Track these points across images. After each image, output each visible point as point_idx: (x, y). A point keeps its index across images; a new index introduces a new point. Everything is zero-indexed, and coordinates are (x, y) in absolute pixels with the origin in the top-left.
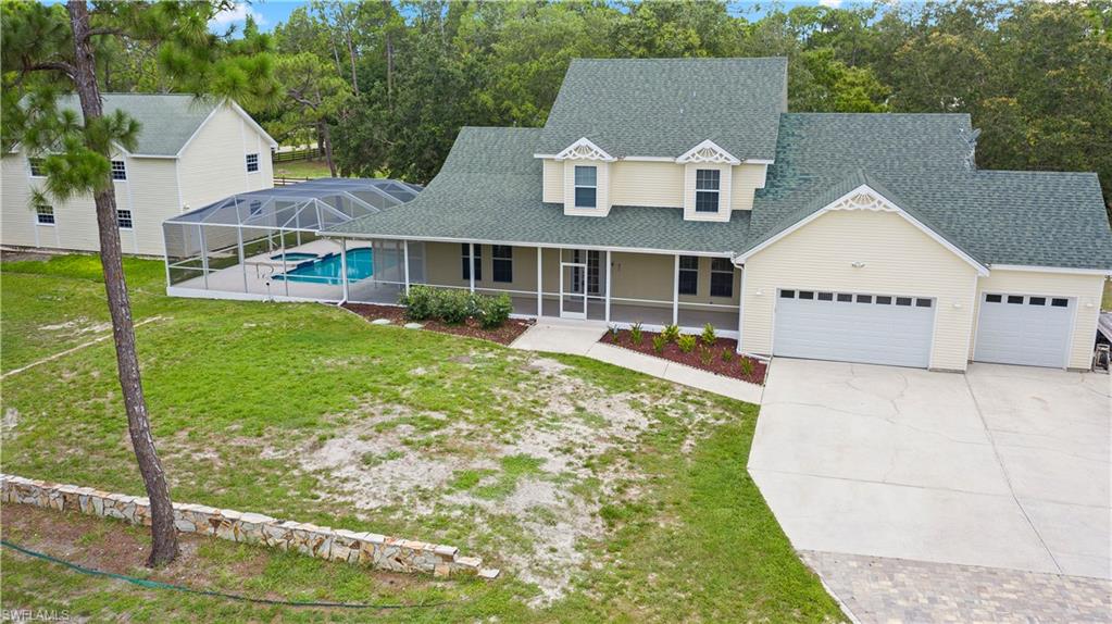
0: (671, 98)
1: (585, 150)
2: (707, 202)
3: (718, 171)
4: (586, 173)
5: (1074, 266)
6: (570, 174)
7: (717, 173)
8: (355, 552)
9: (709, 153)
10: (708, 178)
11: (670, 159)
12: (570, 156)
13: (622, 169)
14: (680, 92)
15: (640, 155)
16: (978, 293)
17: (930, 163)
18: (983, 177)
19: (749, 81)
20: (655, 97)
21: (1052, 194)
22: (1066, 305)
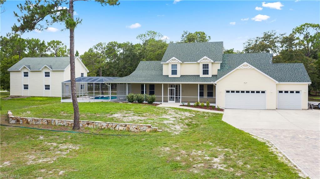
0: (195, 50)
1: (174, 60)
2: (206, 72)
3: (208, 64)
4: (174, 66)
5: (300, 82)
6: (170, 66)
7: (208, 65)
8: (125, 128)
9: (206, 60)
10: (206, 66)
11: (196, 62)
12: (170, 62)
13: (183, 65)
14: (197, 49)
15: (188, 62)
16: (276, 90)
17: (261, 63)
18: (275, 65)
19: (214, 46)
20: (191, 50)
21: (292, 68)
22: (299, 93)
